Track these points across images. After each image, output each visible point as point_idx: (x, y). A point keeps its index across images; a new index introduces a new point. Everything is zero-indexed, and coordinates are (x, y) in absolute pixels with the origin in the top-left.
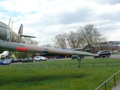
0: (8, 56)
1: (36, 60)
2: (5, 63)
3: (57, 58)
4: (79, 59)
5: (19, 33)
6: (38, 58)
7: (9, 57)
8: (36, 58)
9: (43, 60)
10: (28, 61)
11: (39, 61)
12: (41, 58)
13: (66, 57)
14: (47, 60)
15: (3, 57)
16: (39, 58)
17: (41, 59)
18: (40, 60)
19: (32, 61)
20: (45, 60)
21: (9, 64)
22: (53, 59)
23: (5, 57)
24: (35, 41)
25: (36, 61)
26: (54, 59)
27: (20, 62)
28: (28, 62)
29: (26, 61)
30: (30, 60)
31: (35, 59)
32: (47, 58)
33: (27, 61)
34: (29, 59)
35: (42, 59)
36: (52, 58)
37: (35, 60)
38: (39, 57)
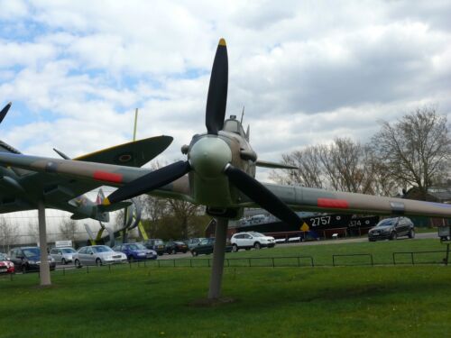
0: (121, 233)
1: (238, 245)
2: (143, 254)
3: (301, 240)
4: (445, 237)
6: (243, 237)
7: (125, 235)
8: (237, 237)
9: (263, 246)
11: (247, 248)
12: (255, 239)
13: (335, 235)
14: (278, 246)
15: (104, 234)
16: (247, 237)
17: (257, 243)
18: (252, 244)
20: (271, 245)
21: (155, 257)
22: (287, 242)
23: (112, 237)
25: (239, 248)
26: (292, 242)
27: (173, 251)
31: (233, 240)
32: (276, 238)
35: (262, 243)
36: (284, 240)
37: (234, 244)
38: (248, 233)
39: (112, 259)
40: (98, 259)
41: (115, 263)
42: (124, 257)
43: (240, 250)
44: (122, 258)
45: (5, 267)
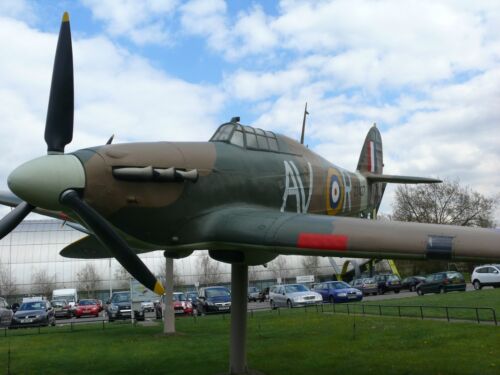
0: (368, 266)
1: (482, 281)
2: (345, 295)
5: (359, 167)
6: (487, 271)
7: (372, 268)
8: (480, 271)
10: (441, 287)
15: (350, 268)
16: (492, 271)
19: (461, 288)
21: (359, 298)
23: (357, 271)
24: (476, 195)
25: (482, 285)
27: (413, 289)
28: (442, 291)
29: (432, 284)
30: (451, 281)
31: (475, 275)
33: (435, 288)
34: (445, 276)
37: (476, 280)
38: (494, 266)
39: (303, 301)
40: (289, 300)
41: (305, 305)
42: (319, 298)
43: (485, 288)
44: (316, 299)
45: (182, 308)
